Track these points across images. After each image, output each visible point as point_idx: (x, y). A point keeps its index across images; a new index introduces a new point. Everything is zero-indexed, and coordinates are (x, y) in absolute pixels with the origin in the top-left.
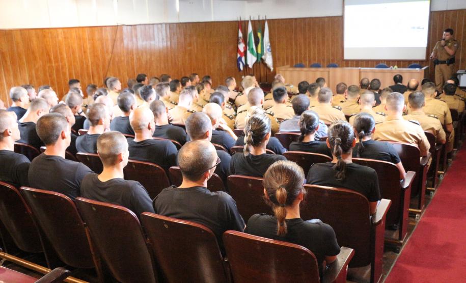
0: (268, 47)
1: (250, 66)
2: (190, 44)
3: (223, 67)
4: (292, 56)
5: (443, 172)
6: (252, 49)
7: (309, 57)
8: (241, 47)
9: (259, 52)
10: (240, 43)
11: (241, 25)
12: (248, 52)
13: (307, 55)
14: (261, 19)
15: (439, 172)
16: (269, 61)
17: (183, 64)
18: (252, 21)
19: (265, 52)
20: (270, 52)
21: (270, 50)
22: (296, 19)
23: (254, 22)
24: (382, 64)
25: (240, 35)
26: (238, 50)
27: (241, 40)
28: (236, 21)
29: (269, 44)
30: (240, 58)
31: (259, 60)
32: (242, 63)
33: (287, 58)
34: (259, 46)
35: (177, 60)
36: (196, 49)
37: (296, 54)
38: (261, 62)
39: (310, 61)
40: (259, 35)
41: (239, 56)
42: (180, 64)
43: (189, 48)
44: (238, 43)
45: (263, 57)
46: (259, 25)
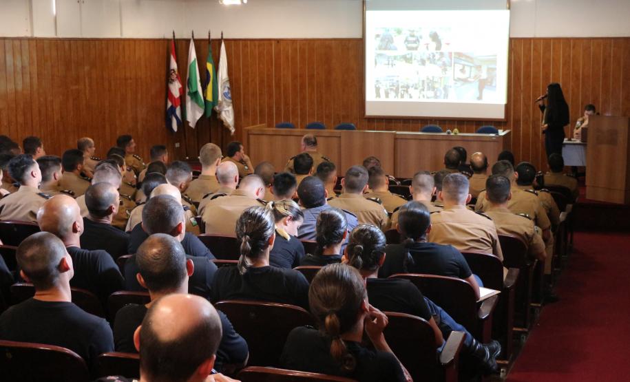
0: (226, 90)
1: (192, 125)
2: (77, 80)
3: (139, 126)
4: (270, 108)
5: (540, 305)
6: (196, 93)
7: (301, 109)
8: (175, 88)
9: (210, 98)
10: (173, 80)
11: (176, 47)
12: (188, 98)
13: (299, 107)
14: (213, 37)
15: (532, 304)
16: (228, 116)
17: (62, 118)
18: (195, 40)
19: (220, 99)
20: (230, 98)
21: (230, 95)
22: (278, 41)
23: (199, 43)
24: (432, 125)
25: (174, 65)
26: (168, 94)
27: (174, 76)
28: (164, 40)
29: (228, 85)
30: (173, 109)
31: (209, 114)
32: (177, 118)
33: (261, 111)
34: (210, 87)
35: (50, 109)
36: (88, 87)
37: (278, 103)
38: (211, 117)
39: (303, 119)
40: (210, 67)
41: (170, 104)
42: (57, 117)
43: (74, 87)
44: (168, 80)
45: (217, 108)
46: (209, 48)
